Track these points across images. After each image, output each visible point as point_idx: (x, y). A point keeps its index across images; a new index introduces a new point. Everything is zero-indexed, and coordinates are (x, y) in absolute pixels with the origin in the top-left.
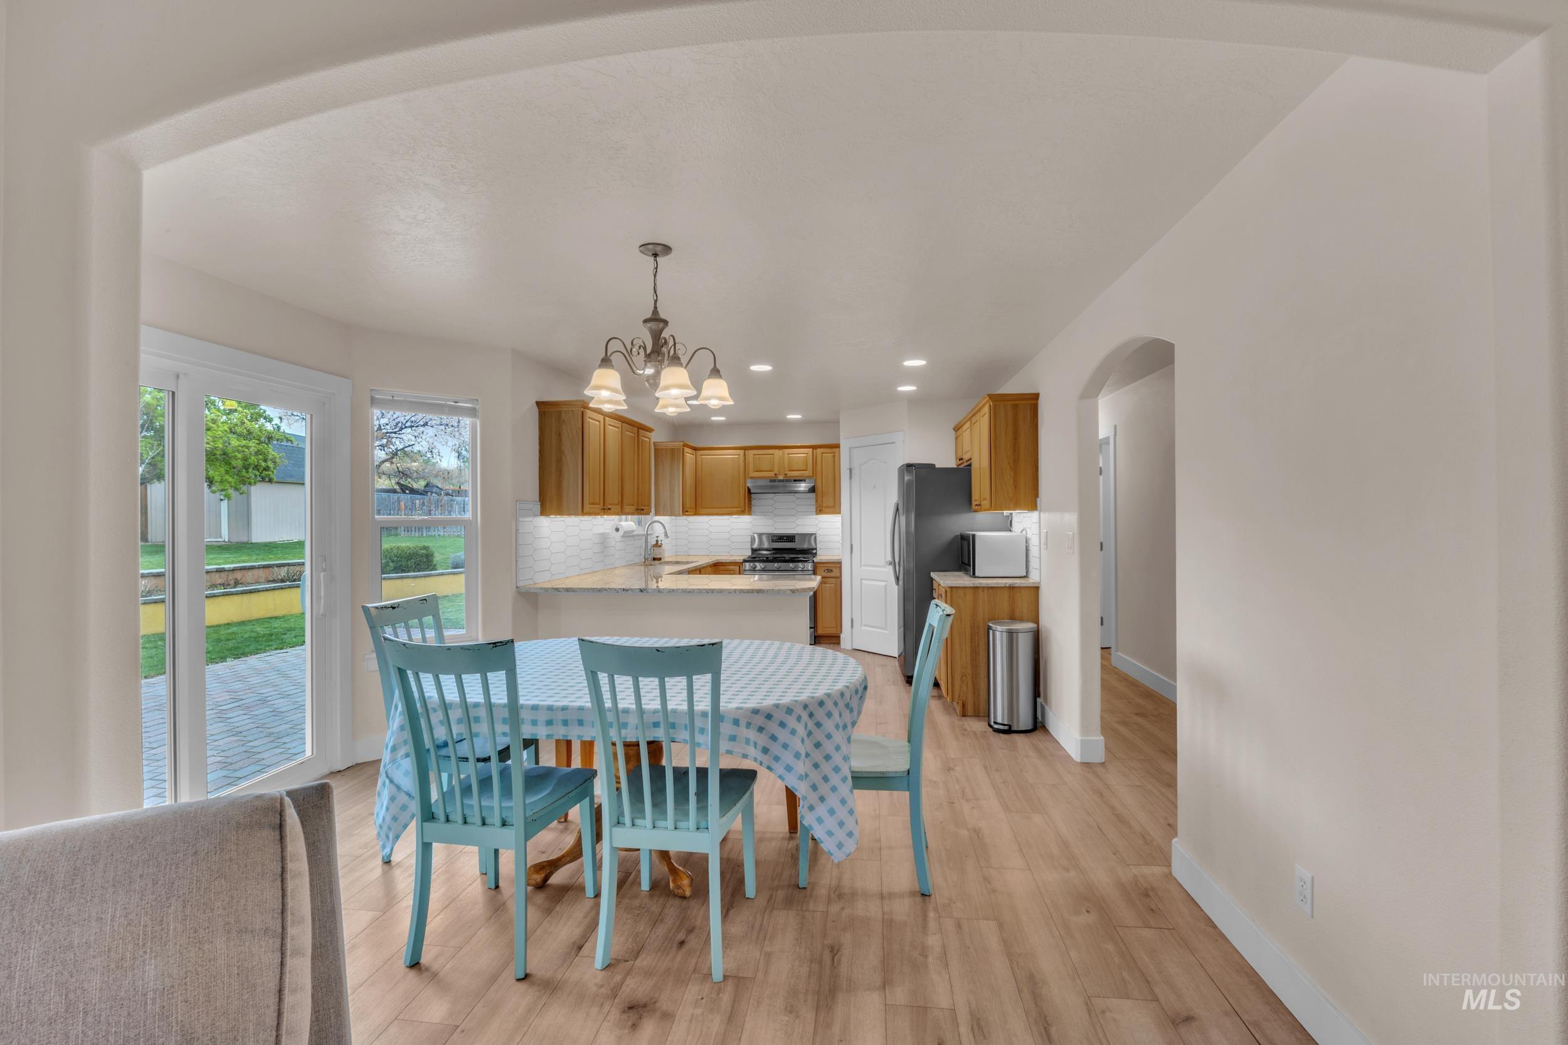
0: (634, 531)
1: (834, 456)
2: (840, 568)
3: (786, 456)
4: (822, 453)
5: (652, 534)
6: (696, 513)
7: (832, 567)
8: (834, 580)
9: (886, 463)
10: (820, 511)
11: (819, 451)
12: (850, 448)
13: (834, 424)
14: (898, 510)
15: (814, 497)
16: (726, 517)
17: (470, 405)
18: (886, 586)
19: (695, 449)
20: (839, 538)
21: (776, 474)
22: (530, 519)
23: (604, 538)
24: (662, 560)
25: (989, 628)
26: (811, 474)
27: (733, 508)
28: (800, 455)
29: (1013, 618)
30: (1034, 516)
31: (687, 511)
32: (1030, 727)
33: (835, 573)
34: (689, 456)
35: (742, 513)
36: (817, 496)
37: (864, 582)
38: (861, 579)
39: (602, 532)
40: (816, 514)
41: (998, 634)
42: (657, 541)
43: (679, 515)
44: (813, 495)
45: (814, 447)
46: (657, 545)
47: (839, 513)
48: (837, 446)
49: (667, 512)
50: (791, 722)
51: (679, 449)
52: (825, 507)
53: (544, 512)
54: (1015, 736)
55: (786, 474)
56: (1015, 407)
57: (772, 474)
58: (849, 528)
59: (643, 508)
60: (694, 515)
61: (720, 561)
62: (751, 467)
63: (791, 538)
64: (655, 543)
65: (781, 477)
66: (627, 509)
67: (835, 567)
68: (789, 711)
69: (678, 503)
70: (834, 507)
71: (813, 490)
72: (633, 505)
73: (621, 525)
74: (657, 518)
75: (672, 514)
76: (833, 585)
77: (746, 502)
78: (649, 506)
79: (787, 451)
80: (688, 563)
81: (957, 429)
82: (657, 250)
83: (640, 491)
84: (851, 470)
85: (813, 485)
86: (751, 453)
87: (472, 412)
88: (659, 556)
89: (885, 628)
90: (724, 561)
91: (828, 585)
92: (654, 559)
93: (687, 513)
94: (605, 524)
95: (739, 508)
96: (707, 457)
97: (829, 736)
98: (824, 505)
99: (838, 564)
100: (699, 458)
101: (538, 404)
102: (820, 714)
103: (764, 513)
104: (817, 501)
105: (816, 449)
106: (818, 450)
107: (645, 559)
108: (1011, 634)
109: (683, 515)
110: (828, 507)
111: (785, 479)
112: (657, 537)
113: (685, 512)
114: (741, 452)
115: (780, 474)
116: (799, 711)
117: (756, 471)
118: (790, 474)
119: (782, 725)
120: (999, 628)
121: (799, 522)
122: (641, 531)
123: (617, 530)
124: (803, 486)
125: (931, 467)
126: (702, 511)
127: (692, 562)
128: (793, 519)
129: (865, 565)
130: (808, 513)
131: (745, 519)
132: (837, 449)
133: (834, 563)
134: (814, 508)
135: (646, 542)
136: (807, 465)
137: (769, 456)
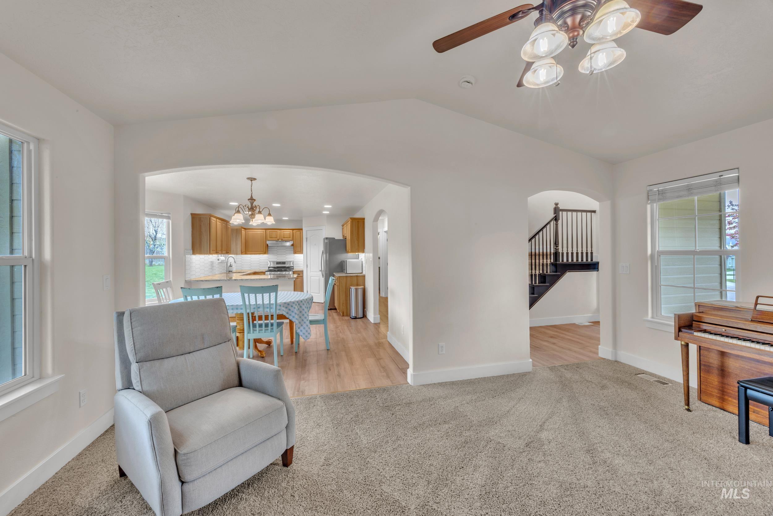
0: (223, 260)
1: (300, 233)
2: (303, 273)
3: (282, 233)
4: (296, 232)
5: (229, 262)
6: (246, 254)
7: (300, 273)
10: (295, 253)
12: (306, 231)
13: (301, 221)
14: (323, 252)
16: (258, 255)
17: (167, 215)
18: (319, 279)
19: (245, 229)
20: (302, 263)
21: (278, 239)
22: (189, 256)
23: (212, 263)
24: (233, 271)
25: (350, 288)
26: (292, 239)
27: (261, 252)
28: (288, 232)
29: (357, 285)
30: (364, 254)
32: (362, 317)
33: (301, 275)
34: (243, 232)
35: (265, 253)
36: (294, 247)
37: (311, 276)
41: (353, 290)
42: (230, 264)
43: (239, 254)
44: (293, 247)
45: (293, 230)
46: (231, 266)
47: (302, 253)
48: (302, 229)
50: (294, 306)
51: (239, 229)
53: (194, 253)
54: (357, 319)
55: (282, 239)
56: (358, 222)
57: (276, 239)
58: (306, 258)
59: (228, 252)
61: (256, 272)
62: (268, 236)
63: (284, 263)
66: (224, 252)
68: (293, 303)
69: (239, 250)
70: (300, 251)
71: (293, 245)
73: (220, 258)
74: (232, 255)
75: (237, 254)
76: (300, 279)
77: (266, 250)
78: (230, 251)
79: (283, 231)
80: (245, 272)
81: (343, 226)
82: (252, 179)
83: (229, 246)
84: (307, 238)
85: (293, 243)
86: (268, 231)
87: (168, 218)
88: (231, 270)
89: (319, 293)
90: (259, 271)
92: (229, 271)
94: (213, 257)
95: (263, 252)
96: (250, 232)
97: (303, 310)
99: (302, 272)
100: (247, 232)
101: (192, 214)
102: (301, 304)
103: (273, 254)
104: (294, 249)
106: (294, 231)
107: (225, 271)
108: (356, 289)
109: (241, 254)
110: (298, 251)
111: (282, 241)
113: (242, 253)
114: (264, 230)
115: (280, 239)
116: (296, 303)
117: (270, 238)
118: (284, 239)
119: (292, 306)
120: (353, 288)
121: (287, 257)
122: (226, 260)
123: (218, 260)
124: (288, 244)
125: (334, 239)
126: (249, 253)
128: (285, 256)
129: (312, 272)
130: (290, 253)
131: (265, 256)
132: (301, 231)
133: (301, 271)
134: (293, 252)
135: (227, 264)
136: (290, 236)
137: (275, 232)
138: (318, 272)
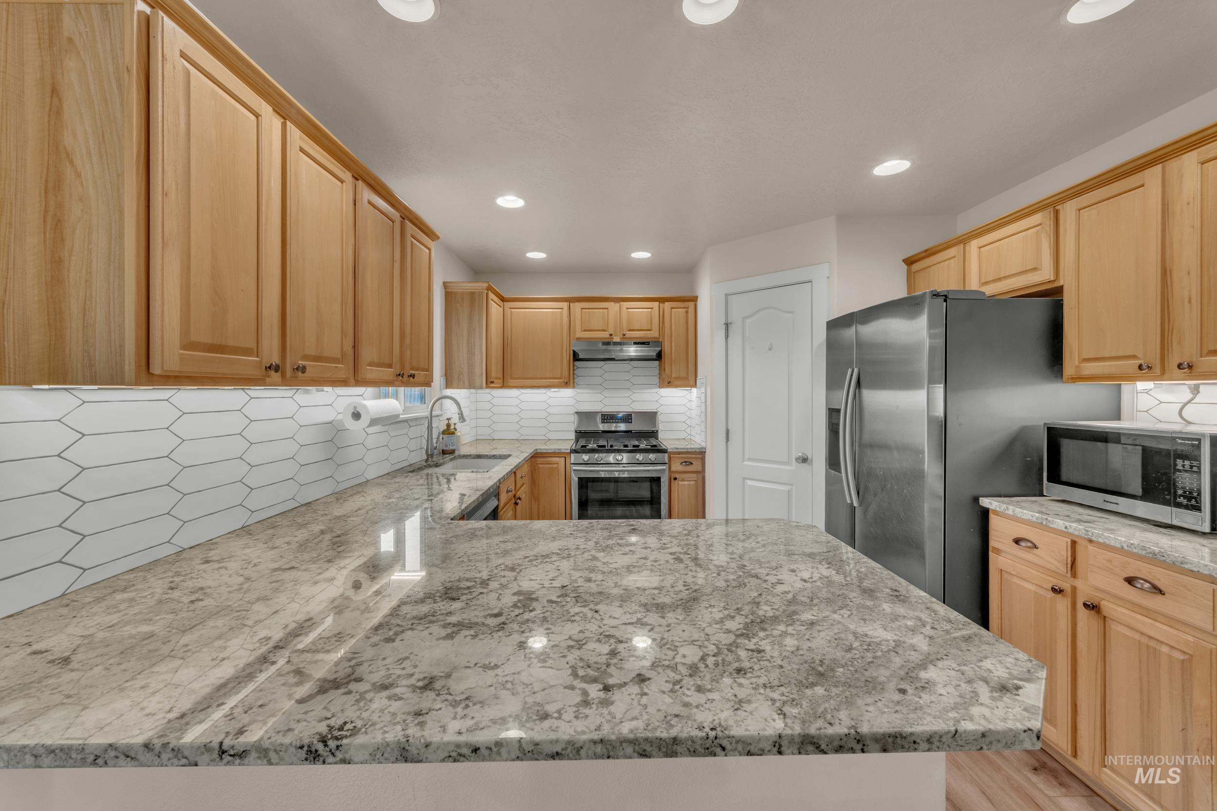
0: (398, 416)
1: (687, 312)
2: (703, 460)
3: (624, 312)
4: (672, 307)
5: (441, 415)
6: (504, 385)
7: (691, 458)
8: (695, 475)
9: (792, 312)
10: (667, 382)
11: (667, 305)
12: (727, 295)
13: (689, 271)
15: (660, 366)
16: (542, 391)
19: (503, 299)
21: (611, 335)
24: (457, 453)
26: (653, 335)
27: (553, 379)
28: (643, 310)
31: (492, 382)
33: (696, 466)
34: (495, 309)
35: (567, 384)
36: (663, 364)
37: (749, 482)
38: (744, 479)
39: (330, 419)
40: (659, 387)
42: (448, 425)
43: (481, 388)
44: (657, 363)
45: (661, 300)
46: (449, 431)
47: (694, 386)
48: (694, 299)
49: (464, 382)
51: (481, 293)
52: (674, 378)
55: (624, 335)
57: (605, 335)
58: (724, 406)
59: (413, 372)
60: (501, 387)
61: (541, 451)
62: (578, 325)
63: (626, 418)
64: (446, 428)
65: (617, 339)
67: (696, 458)
69: (480, 371)
70: (687, 378)
71: (659, 356)
72: (390, 366)
73: (365, 407)
74: (449, 392)
75: (471, 386)
76: (692, 483)
77: (570, 372)
78: (427, 370)
79: (626, 305)
81: (910, 261)
83: (407, 341)
84: (727, 325)
85: (660, 348)
86: (577, 306)
88: (451, 448)
90: (544, 451)
91: (686, 483)
92: (444, 452)
93: (492, 385)
95: (560, 378)
96: (519, 311)
98: (674, 376)
99: (701, 454)
100: (508, 311)
103: (589, 386)
104: (662, 370)
105: (664, 302)
107: (428, 455)
109: (488, 387)
110: (677, 378)
111: (622, 341)
112: (449, 419)
113: (490, 383)
114: (565, 305)
115: (616, 335)
117: (585, 331)
118: (629, 334)
121: (635, 397)
122: (422, 411)
123: (357, 416)
126: (511, 382)
128: (627, 393)
129: (750, 459)
130: (650, 385)
131: (567, 393)
132: (691, 304)
133: (695, 453)
134: (656, 380)
135: (430, 428)
136: (651, 324)
137: (601, 310)
138: (788, 463)
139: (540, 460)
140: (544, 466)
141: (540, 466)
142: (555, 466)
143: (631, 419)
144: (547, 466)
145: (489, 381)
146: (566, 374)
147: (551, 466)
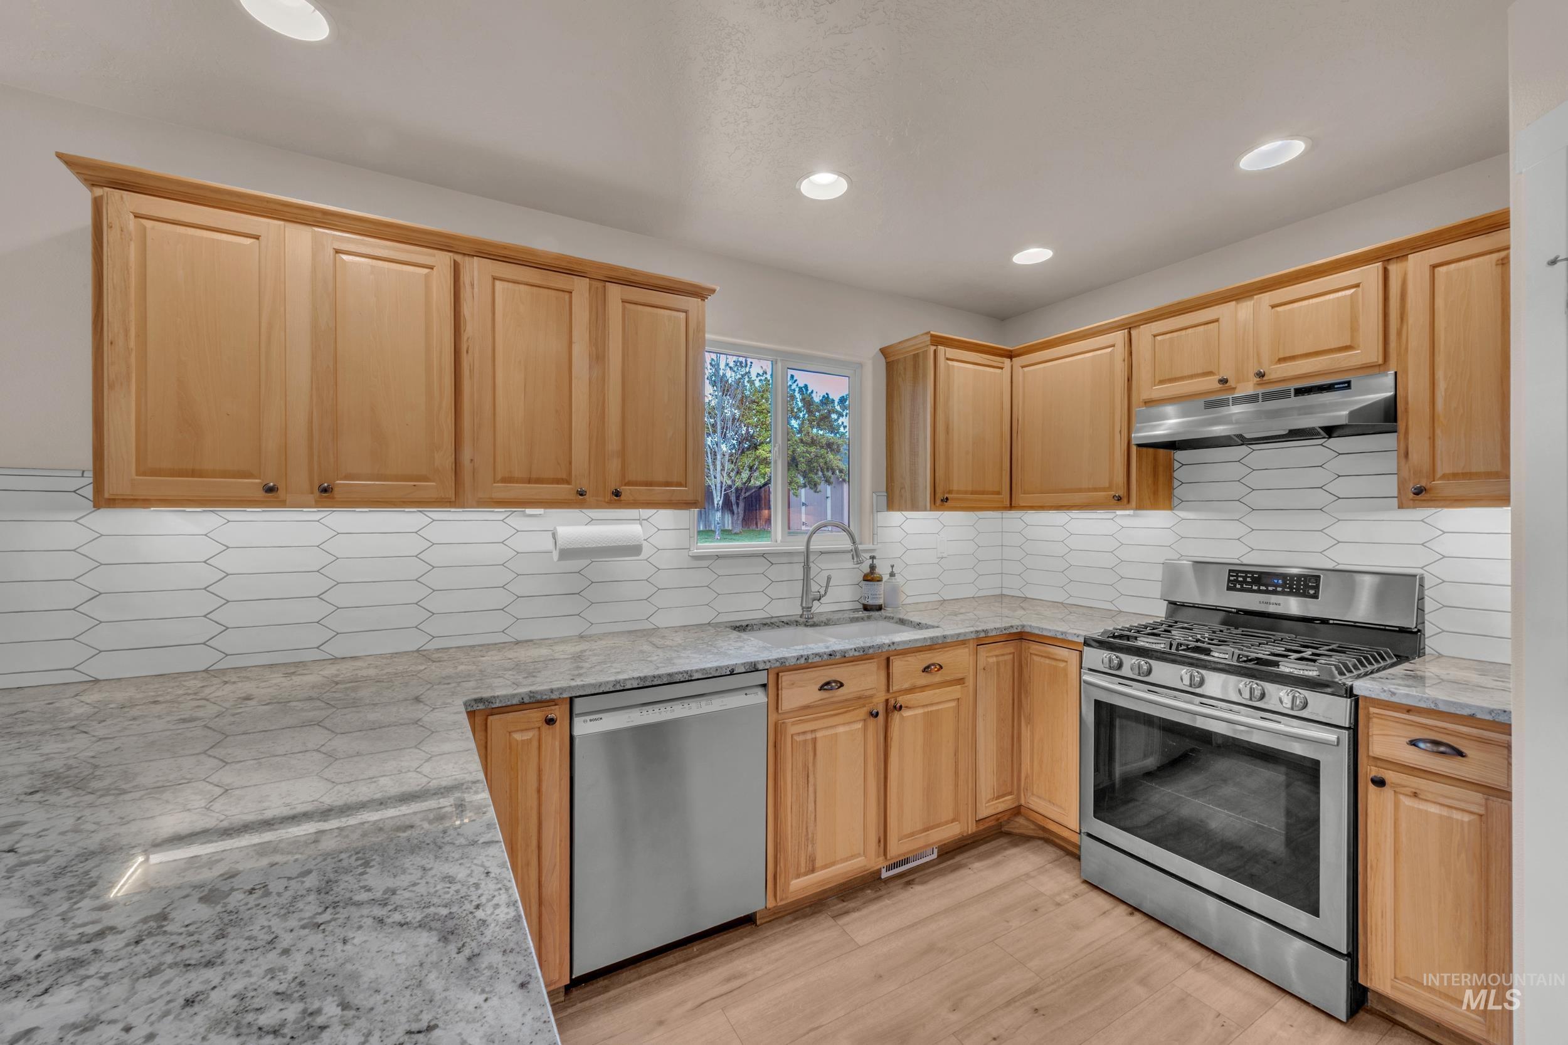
2: (1502, 751)
3: (1265, 316)
4: (1434, 267)
6: (1012, 504)
8: (1468, 792)
10: (1412, 489)
11: (1416, 264)
15: (1394, 445)
19: (1011, 355)
21: (1224, 381)
26: (1376, 356)
27: (1095, 490)
28: (1326, 297)
31: (947, 500)
33: (1472, 765)
34: (970, 374)
36: (1403, 438)
40: (1401, 507)
42: (872, 568)
44: (1382, 437)
45: (1395, 252)
46: (872, 576)
47: (1507, 502)
49: (906, 501)
51: (925, 353)
52: (1444, 477)
55: (1261, 375)
57: (1212, 383)
61: (1028, 630)
62: (1143, 373)
63: (1300, 582)
64: (869, 570)
65: (1247, 389)
67: (1474, 740)
69: (925, 481)
75: (914, 507)
77: (1151, 477)
79: (1268, 297)
85: (1392, 393)
86: (1149, 333)
88: (872, 602)
90: (1037, 632)
91: (1433, 809)
93: (947, 505)
95: (1109, 489)
96: (1036, 368)
98: (1443, 468)
99: (1500, 730)
100: (1019, 373)
104: (1403, 459)
105: (1403, 257)
106: (1414, 258)
110: (1461, 476)
111: (1260, 391)
113: (940, 502)
114: (1121, 337)
117: (1161, 382)
118: (1281, 370)
126: (1023, 498)
127: (927, 627)
131: (1153, 521)
135: (807, 568)
136: (1354, 329)
137: (1201, 328)
139: (1035, 647)
140: (1042, 660)
141: (1035, 658)
142: (1062, 665)
143: (1317, 588)
144: (1047, 661)
145: (939, 496)
146: (1120, 478)
147: (1054, 663)
